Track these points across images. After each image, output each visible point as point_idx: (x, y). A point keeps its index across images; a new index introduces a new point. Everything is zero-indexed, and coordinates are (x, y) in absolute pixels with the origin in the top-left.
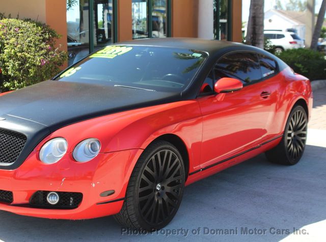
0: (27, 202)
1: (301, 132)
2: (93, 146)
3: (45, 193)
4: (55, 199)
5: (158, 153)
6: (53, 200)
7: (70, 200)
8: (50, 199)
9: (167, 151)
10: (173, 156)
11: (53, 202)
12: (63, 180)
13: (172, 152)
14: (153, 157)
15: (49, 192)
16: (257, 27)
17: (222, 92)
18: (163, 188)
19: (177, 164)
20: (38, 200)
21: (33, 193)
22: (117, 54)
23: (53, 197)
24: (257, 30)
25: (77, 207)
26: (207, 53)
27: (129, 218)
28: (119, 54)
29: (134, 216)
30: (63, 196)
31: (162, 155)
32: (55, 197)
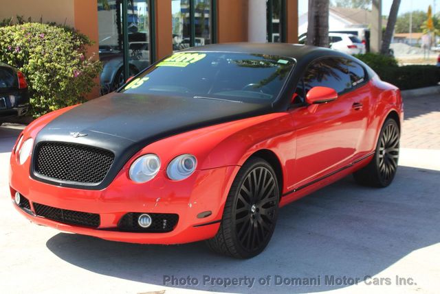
0: (115, 225)
1: (393, 149)
2: (187, 162)
3: (136, 216)
4: (148, 222)
5: (254, 171)
6: (145, 223)
7: (164, 222)
8: (142, 222)
9: (262, 168)
10: (268, 174)
11: (144, 225)
12: (157, 200)
13: (267, 170)
14: (249, 175)
15: (140, 214)
16: (321, 28)
17: (314, 103)
18: (257, 210)
19: (271, 184)
20: (128, 223)
21: (122, 215)
22: (189, 62)
23: (145, 220)
24: (320, 32)
25: (172, 230)
26: (295, 59)
27: (225, 243)
28: (192, 62)
29: (231, 240)
30: (156, 218)
31: (258, 172)
32: (148, 220)
